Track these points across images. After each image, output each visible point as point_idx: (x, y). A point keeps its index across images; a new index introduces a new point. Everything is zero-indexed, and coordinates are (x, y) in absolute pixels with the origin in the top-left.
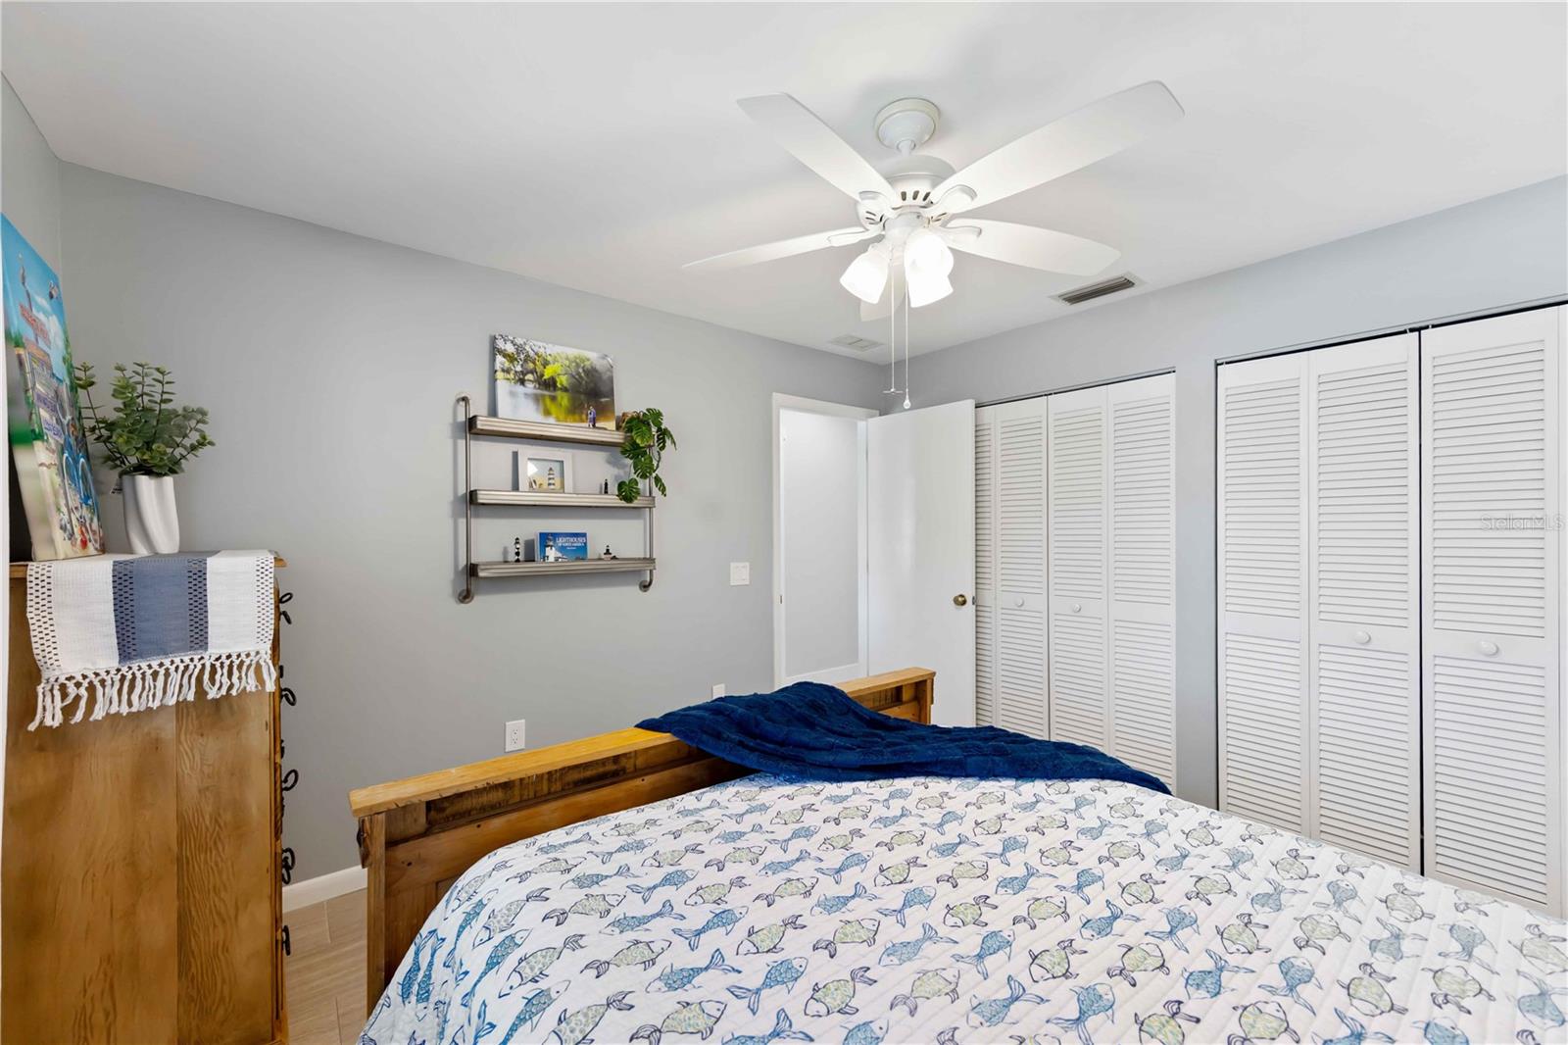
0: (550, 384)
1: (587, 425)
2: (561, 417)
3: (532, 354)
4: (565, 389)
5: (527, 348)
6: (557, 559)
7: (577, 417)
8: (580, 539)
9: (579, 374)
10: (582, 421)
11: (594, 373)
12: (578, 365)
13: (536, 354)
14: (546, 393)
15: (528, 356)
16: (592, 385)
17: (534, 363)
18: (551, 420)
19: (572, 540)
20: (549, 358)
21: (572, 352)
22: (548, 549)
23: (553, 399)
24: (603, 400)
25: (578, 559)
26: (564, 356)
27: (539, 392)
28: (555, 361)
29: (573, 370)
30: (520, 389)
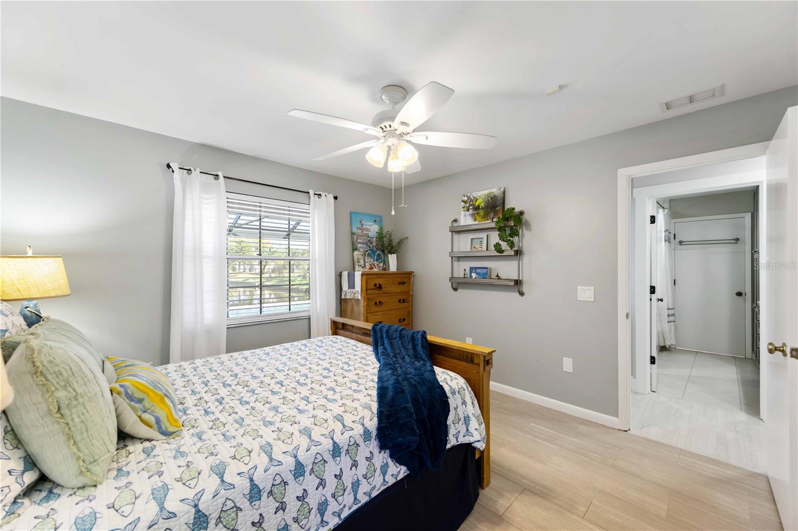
0: (477, 208)
1: (489, 221)
2: (480, 220)
3: (472, 198)
4: (483, 208)
5: (471, 196)
6: (476, 277)
7: (486, 219)
8: (485, 270)
9: (488, 200)
10: (488, 220)
11: (495, 198)
12: (488, 196)
13: (474, 197)
14: (476, 212)
15: (471, 199)
16: (493, 203)
17: (473, 202)
18: (477, 223)
19: (482, 270)
20: (478, 198)
21: (486, 192)
22: (473, 274)
23: (478, 213)
24: (497, 208)
25: (483, 278)
26: (483, 195)
27: (473, 212)
28: (480, 198)
29: (486, 200)
30: (468, 213)
